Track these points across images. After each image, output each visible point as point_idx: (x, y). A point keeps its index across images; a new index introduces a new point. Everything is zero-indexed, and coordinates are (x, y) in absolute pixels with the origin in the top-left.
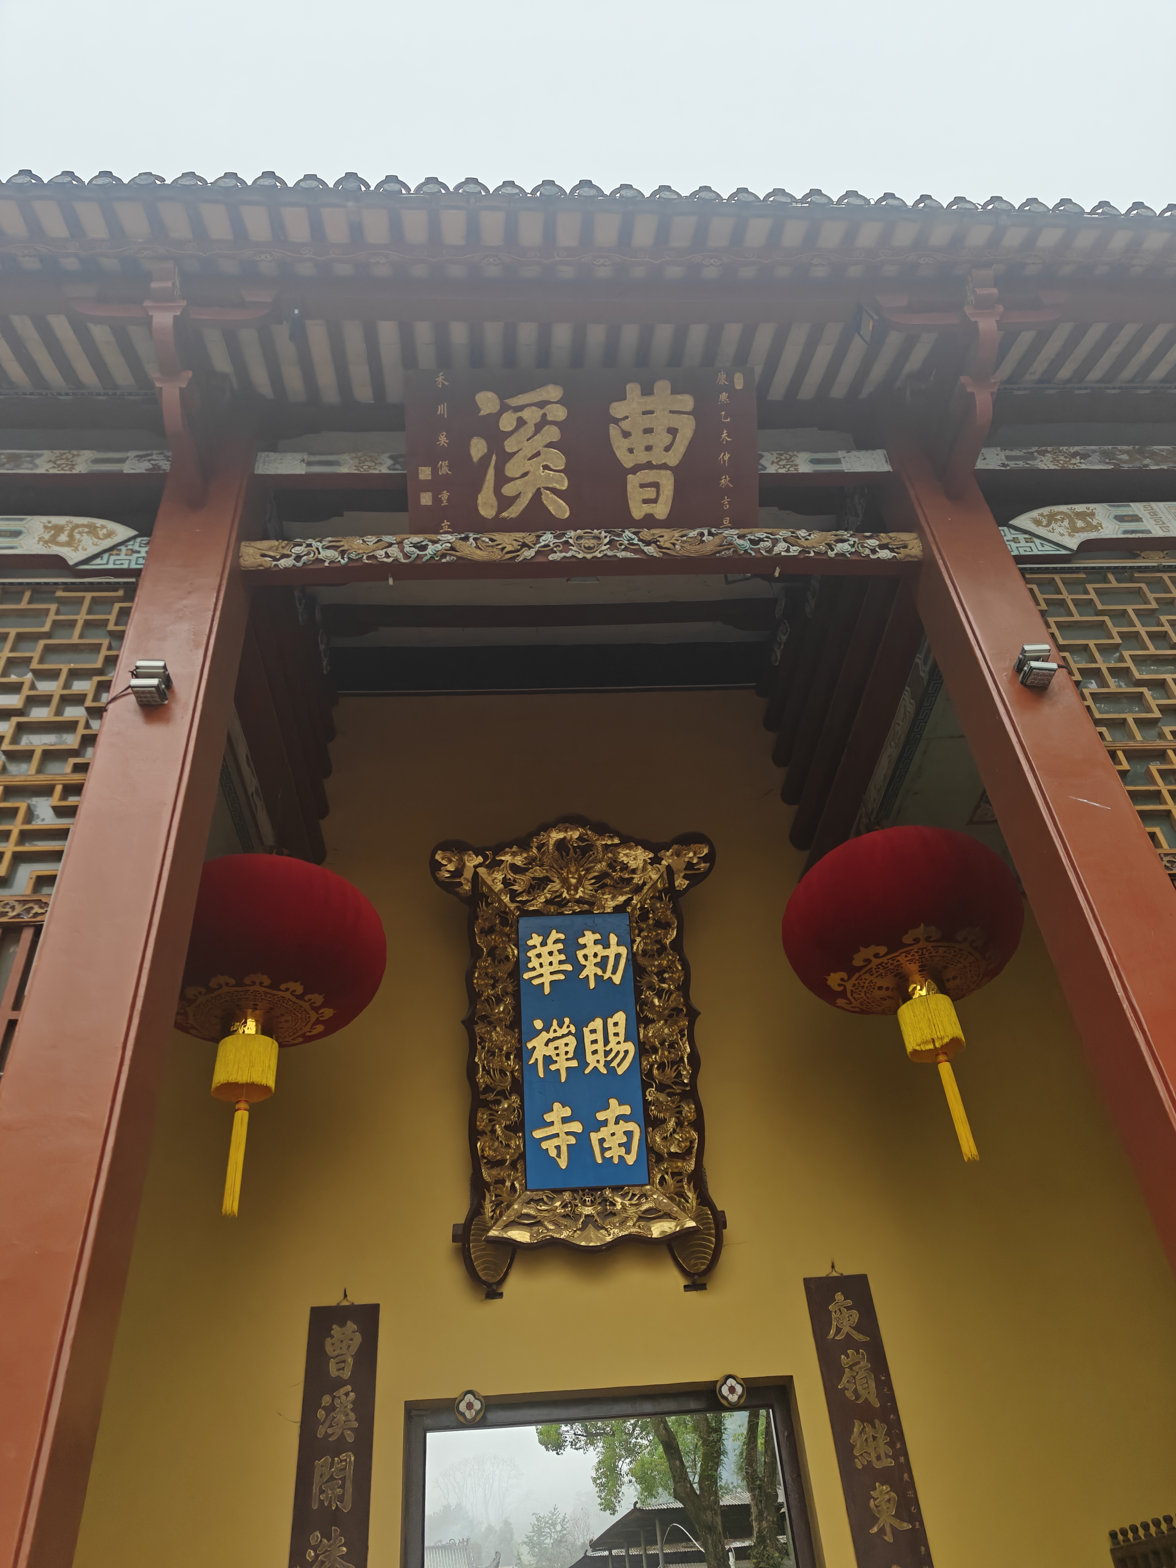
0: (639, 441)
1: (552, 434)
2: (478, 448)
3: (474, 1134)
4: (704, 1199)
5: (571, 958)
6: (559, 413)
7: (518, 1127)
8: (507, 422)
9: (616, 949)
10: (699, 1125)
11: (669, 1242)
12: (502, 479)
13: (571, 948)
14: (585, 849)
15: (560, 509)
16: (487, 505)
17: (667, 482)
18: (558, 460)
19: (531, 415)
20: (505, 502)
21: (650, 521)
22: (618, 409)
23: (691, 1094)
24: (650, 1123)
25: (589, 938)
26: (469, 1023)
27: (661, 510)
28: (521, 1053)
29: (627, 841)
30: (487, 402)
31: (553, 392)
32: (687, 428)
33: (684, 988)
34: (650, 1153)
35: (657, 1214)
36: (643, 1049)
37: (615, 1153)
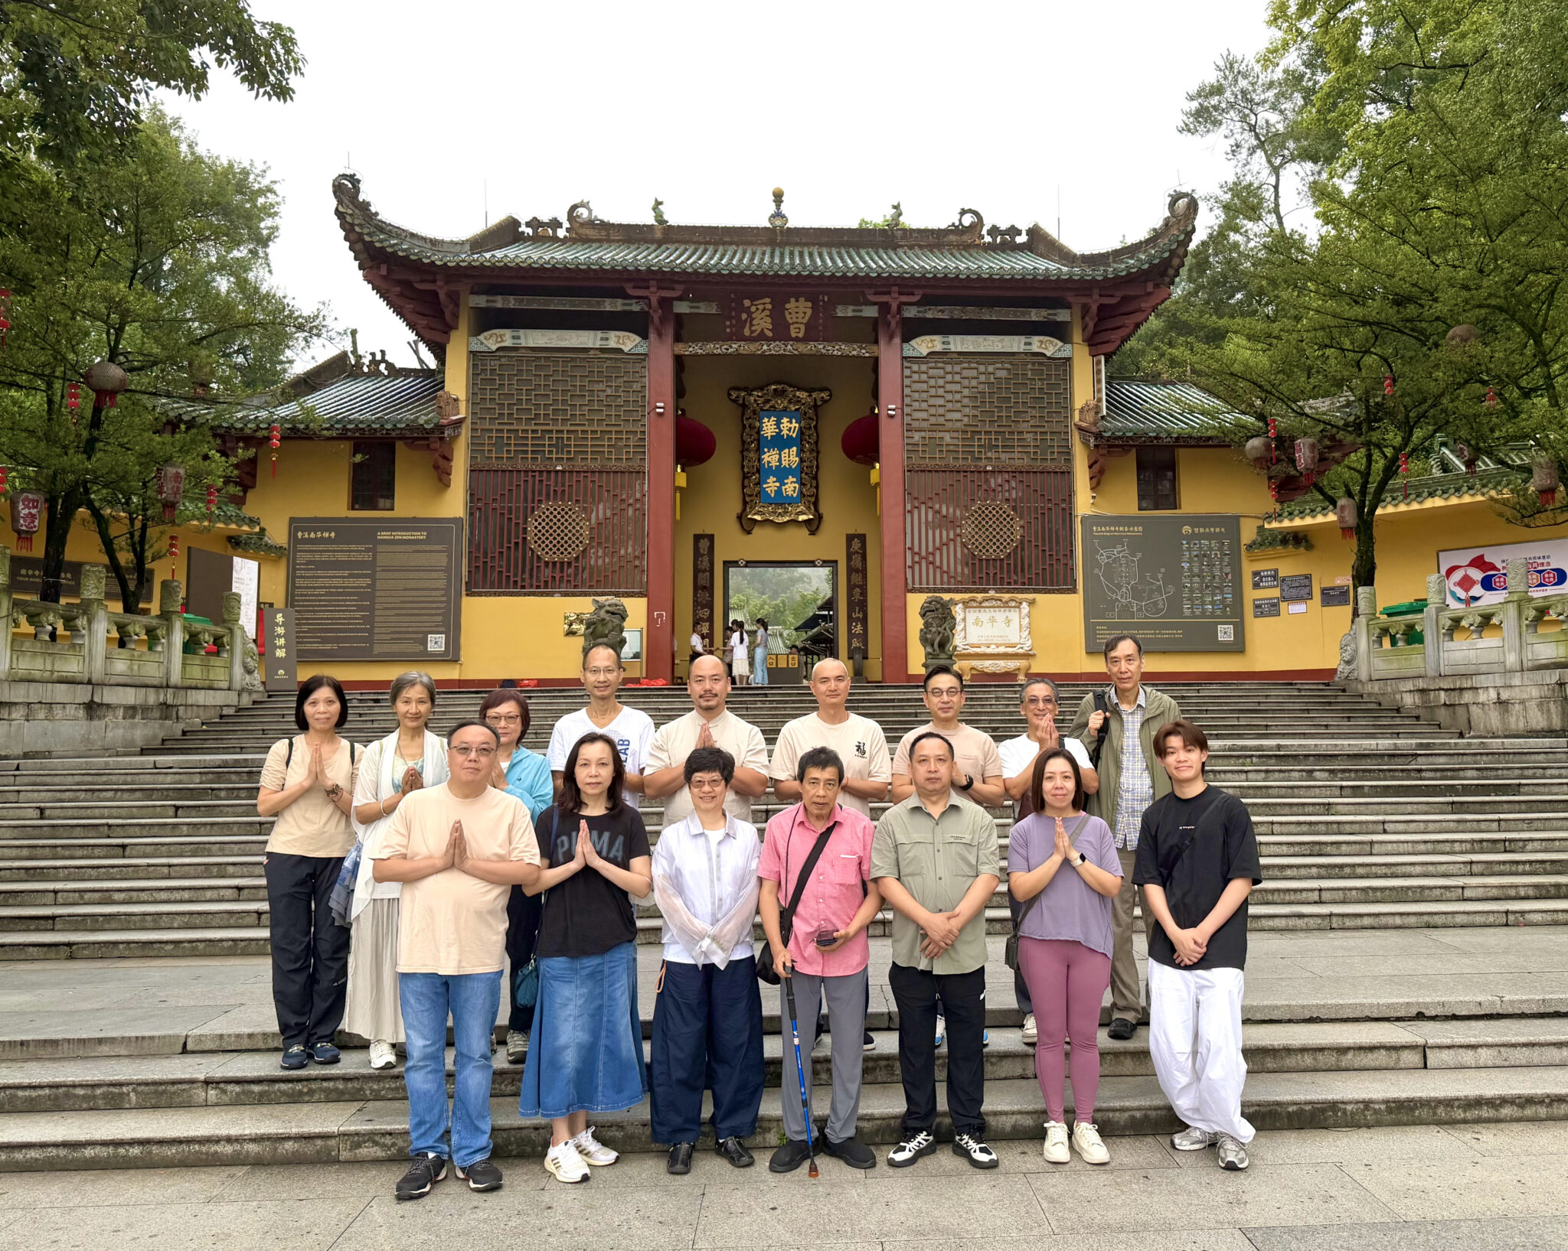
0: (794, 316)
1: (767, 313)
2: (744, 316)
3: (743, 487)
4: (816, 510)
5: (778, 427)
6: (769, 306)
7: (758, 484)
8: (753, 309)
9: (795, 424)
10: (817, 487)
11: (805, 521)
12: (751, 325)
13: (778, 424)
14: (784, 391)
15: (770, 334)
16: (747, 332)
17: (803, 327)
18: (769, 320)
19: (761, 307)
20: (752, 332)
21: (797, 339)
22: (787, 306)
23: (815, 478)
24: (802, 484)
25: (785, 420)
26: (742, 452)
27: (801, 335)
28: (760, 460)
29: (799, 389)
30: (747, 303)
31: (768, 300)
32: (809, 312)
33: (816, 443)
34: (801, 493)
35: (799, 514)
36: (802, 461)
37: (790, 493)
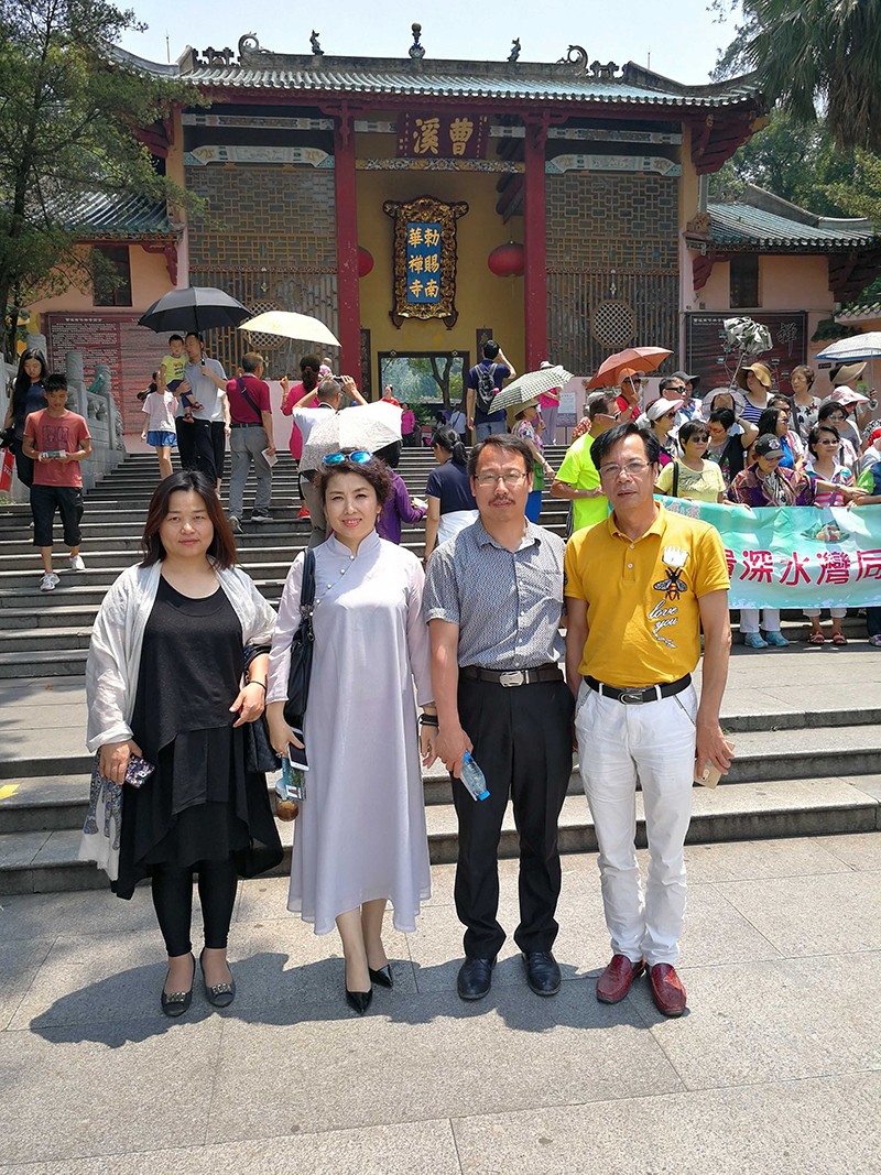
0: (457, 134)
1: (435, 131)
2: (416, 134)
3: (395, 289)
4: (453, 308)
5: (423, 237)
6: (438, 126)
7: (406, 286)
8: (423, 128)
9: (436, 235)
10: (454, 290)
11: (443, 318)
12: (421, 143)
13: (423, 234)
14: (430, 204)
15: (436, 151)
16: (416, 150)
17: (464, 146)
18: (436, 138)
19: (430, 126)
20: (421, 149)
21: (458, 157)
22: (452, 126)
23: (453, 281)
24: (441, 287)
25: (428, 231)
26: (394, 257)
27: (461, 153)
28: (407, 265)
29: (442, 203)
30: (419, 122)
31: (437, 120)
32: (470, 131)
33: (455, 250)
34: (440, 293)
35: (440, 311)
36: (441, 266)
37: (431, 294)
